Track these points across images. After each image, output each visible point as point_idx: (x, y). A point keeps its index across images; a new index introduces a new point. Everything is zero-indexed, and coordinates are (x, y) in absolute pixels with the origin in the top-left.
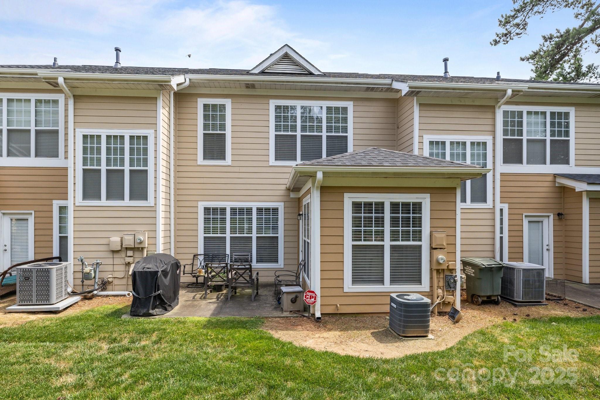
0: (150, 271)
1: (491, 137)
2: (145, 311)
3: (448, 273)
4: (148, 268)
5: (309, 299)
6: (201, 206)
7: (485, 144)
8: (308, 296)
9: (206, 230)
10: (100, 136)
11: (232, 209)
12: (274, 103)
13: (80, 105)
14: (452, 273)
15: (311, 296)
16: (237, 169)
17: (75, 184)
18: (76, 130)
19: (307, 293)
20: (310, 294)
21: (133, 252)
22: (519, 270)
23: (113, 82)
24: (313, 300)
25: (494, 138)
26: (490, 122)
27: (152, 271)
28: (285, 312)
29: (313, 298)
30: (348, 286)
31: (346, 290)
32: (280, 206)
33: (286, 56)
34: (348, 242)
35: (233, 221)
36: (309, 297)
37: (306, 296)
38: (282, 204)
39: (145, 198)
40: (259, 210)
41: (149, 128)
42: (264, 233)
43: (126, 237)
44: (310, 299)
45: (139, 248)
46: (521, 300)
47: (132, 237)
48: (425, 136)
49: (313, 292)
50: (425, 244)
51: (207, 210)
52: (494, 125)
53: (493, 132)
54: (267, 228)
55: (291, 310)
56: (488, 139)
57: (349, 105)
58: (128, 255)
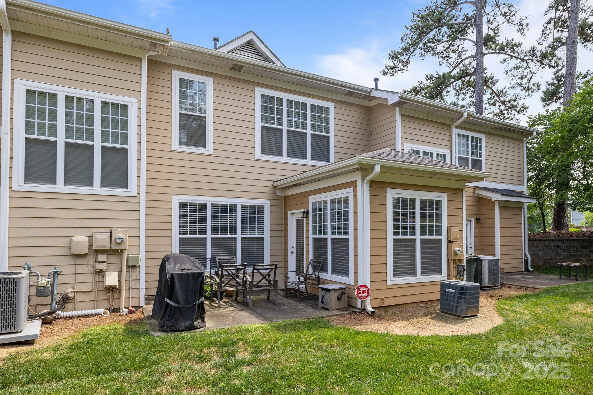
0: (192, 273)
1: (449, 151)
2: (187, 323)
3: (458, 263)
4: (188, 270)
5: (361, 294)
6: (177, 200)
7: (445, 156)
8: (360, 290)
9: (183, 230)
10: (56, 95)
11: (213, 205)
12: (260, 91)
13: (20, 46)
14: (461, 263)
15: (363, 291)
16: (219, 160)
17: (11, 158)
18: (15, 80)
19: (359, 288)
20: (361, 288)
21: (107, 256)
22: (485, 260)
23: (87, 26)
24: (365, 294)
25: (451, 152)
26: (448, 138)
27: (196, 273)
28: (333, 310)
29: (365, 292)
30: (391, 280)
31: (389, 283)
32: (267, 204)
33: (250, 44)
34: (390, 237)
35: (215, 219)
36: (361, 292)
37: (358, 291)
38: (269, 202)
39: (125, 185)
40: (244, 208)
41: (129, 96)
42: (249, 233)
43: (98, 236)
44: (363, 293)
45: (118, 250)
46: (487, 285)
47: (107, 236)
48: (405, 144)
49: (366, 286)
50: (444, 237)
51: (183, 206)
52: (451, 141)
53: (450, 147)
54: (253, 229)
55: (338, 308)
56: (446, 151)
57: (331, 106)
58: (99, 260)
